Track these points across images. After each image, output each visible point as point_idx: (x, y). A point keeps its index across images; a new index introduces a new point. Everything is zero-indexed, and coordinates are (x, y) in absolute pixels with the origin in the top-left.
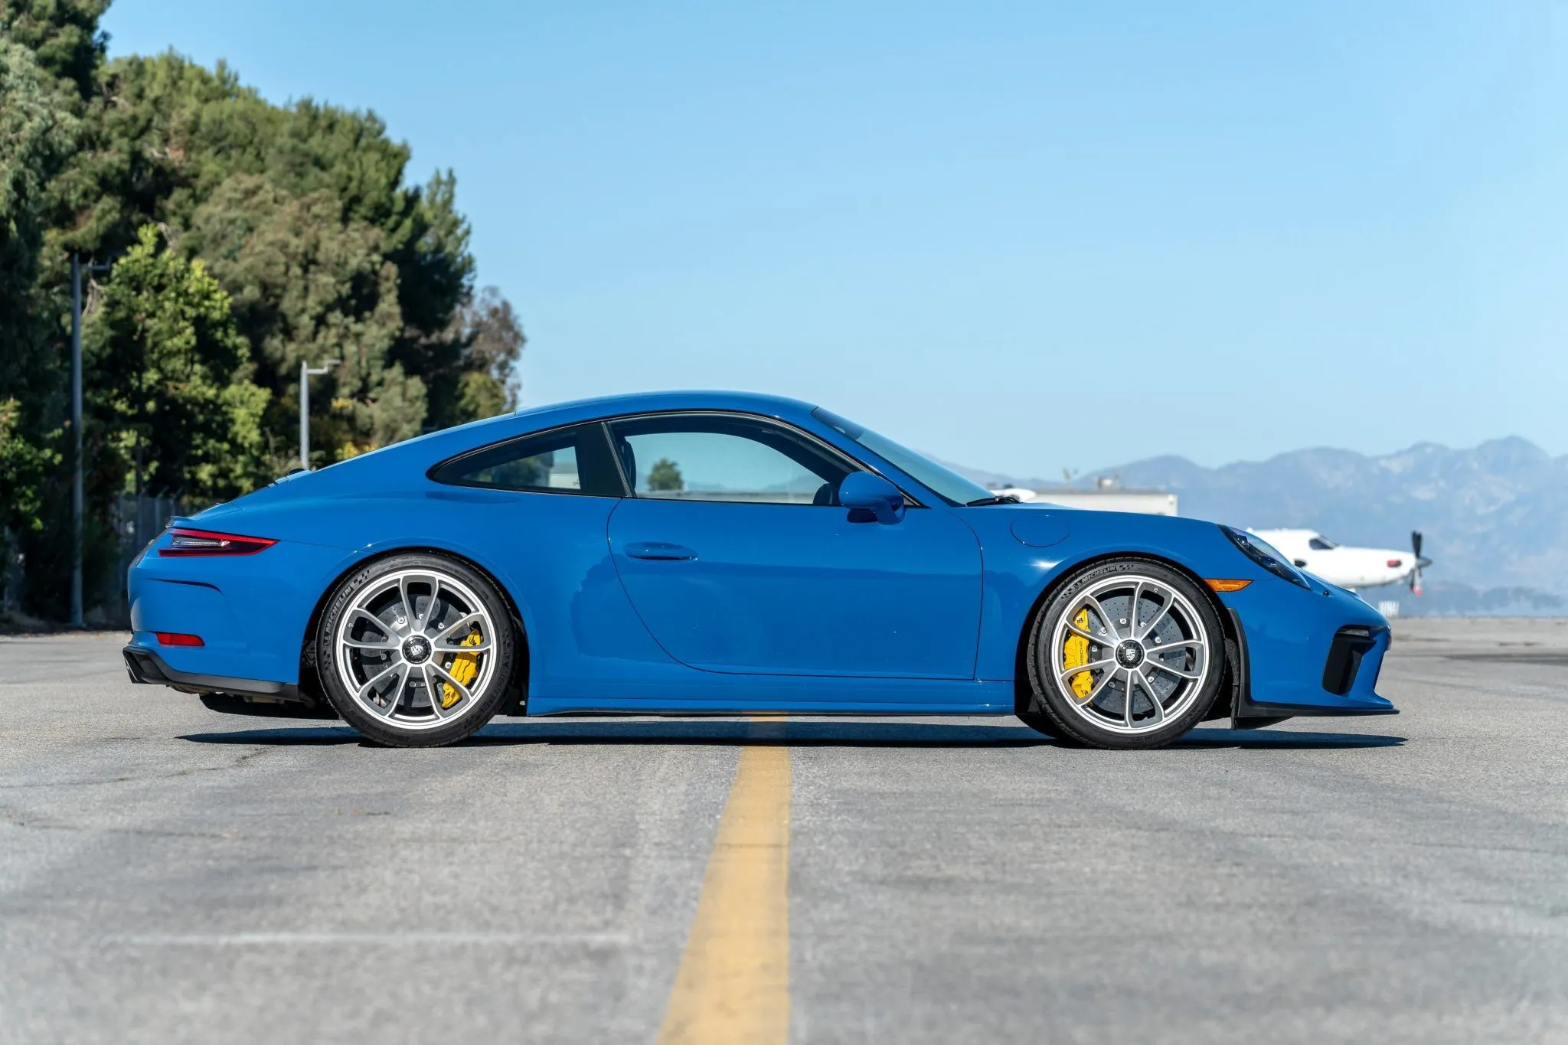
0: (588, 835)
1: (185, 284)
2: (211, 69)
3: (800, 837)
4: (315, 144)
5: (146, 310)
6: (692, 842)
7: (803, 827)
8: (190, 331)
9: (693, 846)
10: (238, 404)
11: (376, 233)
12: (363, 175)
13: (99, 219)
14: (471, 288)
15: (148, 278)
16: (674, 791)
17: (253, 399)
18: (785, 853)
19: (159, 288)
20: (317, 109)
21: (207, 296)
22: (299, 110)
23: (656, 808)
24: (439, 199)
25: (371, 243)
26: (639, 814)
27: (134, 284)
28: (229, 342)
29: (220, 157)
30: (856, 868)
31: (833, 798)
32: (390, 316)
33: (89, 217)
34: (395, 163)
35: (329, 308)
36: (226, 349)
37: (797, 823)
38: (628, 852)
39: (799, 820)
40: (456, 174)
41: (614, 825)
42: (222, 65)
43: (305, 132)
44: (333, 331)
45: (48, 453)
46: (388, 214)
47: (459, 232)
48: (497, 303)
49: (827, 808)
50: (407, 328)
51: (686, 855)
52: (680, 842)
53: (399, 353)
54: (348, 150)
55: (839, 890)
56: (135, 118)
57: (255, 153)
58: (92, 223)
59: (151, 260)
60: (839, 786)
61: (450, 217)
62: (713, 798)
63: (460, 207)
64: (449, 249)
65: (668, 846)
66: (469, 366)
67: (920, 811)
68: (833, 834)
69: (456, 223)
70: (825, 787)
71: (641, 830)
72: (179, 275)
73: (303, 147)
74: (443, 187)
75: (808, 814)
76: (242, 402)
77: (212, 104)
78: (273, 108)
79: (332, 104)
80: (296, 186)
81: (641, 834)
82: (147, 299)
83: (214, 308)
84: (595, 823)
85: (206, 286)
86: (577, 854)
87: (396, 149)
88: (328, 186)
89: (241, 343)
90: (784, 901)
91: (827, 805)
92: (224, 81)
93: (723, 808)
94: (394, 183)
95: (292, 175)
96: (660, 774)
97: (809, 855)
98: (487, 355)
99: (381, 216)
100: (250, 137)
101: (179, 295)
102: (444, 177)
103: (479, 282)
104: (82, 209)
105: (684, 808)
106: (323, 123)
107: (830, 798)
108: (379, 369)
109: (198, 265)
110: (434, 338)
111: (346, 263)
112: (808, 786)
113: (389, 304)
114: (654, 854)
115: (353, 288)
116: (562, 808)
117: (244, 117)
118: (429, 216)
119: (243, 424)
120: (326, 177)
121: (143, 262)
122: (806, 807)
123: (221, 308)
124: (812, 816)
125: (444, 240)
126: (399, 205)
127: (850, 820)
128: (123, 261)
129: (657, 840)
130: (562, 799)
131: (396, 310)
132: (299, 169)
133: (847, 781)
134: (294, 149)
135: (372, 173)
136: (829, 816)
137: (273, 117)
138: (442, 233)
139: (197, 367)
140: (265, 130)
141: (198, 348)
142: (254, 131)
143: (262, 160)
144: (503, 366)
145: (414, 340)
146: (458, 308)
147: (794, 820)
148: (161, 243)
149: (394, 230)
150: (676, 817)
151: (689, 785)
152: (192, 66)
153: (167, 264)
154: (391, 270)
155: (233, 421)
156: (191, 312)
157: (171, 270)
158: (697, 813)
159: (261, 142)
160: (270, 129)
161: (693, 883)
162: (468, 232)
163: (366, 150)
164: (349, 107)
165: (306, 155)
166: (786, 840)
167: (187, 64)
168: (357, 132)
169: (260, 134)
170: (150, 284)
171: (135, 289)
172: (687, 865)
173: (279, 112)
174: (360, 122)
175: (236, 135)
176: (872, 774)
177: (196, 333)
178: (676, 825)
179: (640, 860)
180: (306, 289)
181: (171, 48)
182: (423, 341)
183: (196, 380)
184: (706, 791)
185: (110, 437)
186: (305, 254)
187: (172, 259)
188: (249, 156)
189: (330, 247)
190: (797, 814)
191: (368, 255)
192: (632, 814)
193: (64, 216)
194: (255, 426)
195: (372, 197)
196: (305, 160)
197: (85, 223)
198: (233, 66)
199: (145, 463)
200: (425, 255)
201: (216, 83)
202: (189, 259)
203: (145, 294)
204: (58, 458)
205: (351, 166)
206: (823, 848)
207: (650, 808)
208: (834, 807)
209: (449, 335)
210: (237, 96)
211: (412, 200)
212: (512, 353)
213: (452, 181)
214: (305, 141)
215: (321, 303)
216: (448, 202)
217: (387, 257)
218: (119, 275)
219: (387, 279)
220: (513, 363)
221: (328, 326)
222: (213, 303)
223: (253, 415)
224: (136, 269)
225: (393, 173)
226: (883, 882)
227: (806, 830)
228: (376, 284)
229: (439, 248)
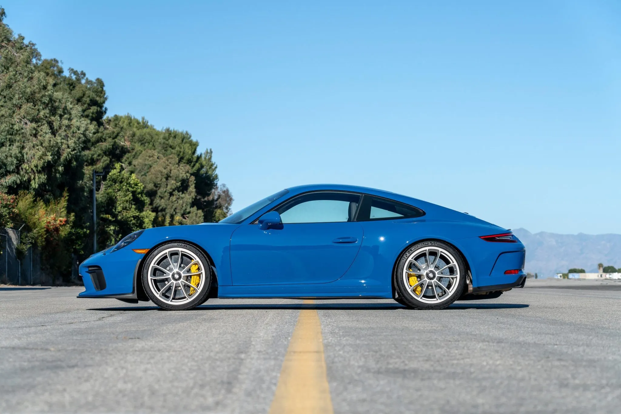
0: (226, 347)
1: (129, 181)
2: (140, 120)
3: (329, 348)
4: (170, 141)
5: (118, 189)
6: (276, 351)
7: (330, 343)
8: (131, 195)
9: (276, 353)
10: (145, 217)
11: (188, 167)
12: (184, 151)
13: (103, 163)
14: (217, 184)
15: (118, 180)
16: (271, 328)
17: (150, 216)
18: (323, 356)
19: (121, 182)
20: (171, 131)
21: (136, 185)
22: (166, 132)
23: (261, 334)
24: (207, 158)
25: (186, 170)
26: (254, 337)
27: (114, 181)
28: (142, 199)
29: (142, 146)
30: (361, 363)
31: (340, 330)
32: (192, 192)
33: (100, 162)
34: (194, 147)
35: (174, 190)
36: (141, 200)
37: (326, 341)
38: (243, 356)
39: (327, 339)
40: (212, 150)
41: (240, 343)
42: (143, 119)
43: (167, 138)
44: (175, 197)
45: (85, 230)
46: (191, 162)
47: (213, 167)
48: (225, 189)
49: (338, 334)
50: (198, 196)
51: (272, 357)
52: (270, 351)
53: (195, 203)
54: (180, 144)
55: (356, 377)
56: (113, 132)
57: (152, 144)
58: (101, 164)
59: (119, 174)
60: (341, 325)
61: (211, 163)
62: (288, 330)
63: (213, 160)
64: (210, 173)
65: (264, 353)
66: (217, 207)
67: (381, 335)
68: (344, 346)
69: (212, 165)
70: (335, 326)
71: (253, 345)
72: (127, 178)
73: (167, 142)
74: (208, 154)
75: (330, 337)
76: (147, 217)
77: (140, 130)
78: (158, 131)
79: (175, 129)
80: (164, 154)
81: (252, 346)
82: (118, 186)
83: (138, 188)
84: (232, 342)
85: (136, 182)
86: (217, 357)
87: (194, 143)
88: (174, 154)
89: (147, 200)
90: (326, 385)
91: (338, 333)
92: (144, 123)
93: (292, 335)
94: (194, 153)
95: (163, 151)
96: (266, 322)
97: (335, 357)
98: (222, 205)
99: (189, 163)
100: (151, 140)
101: (127, 184)
102: (209, 151)
103: (219, 183)
104: (98, 160)
105: (274, 335)
106: (173, 135)
107: (338, 330)
108: (189, 208)
109: (134, 176)
110: (206, 199)
111: (178, 177)
112: (328, 325)
113: (192, 188)
114: (256, 356)
115: (181, 184)
116: (219, 335)
117: (149, 134)
118: (204, 163)
119: (147, 224)
120: (173, 151)
121: (117, 175)
122: (329, 334)
123: (140, 189)
124: (332, 338)
125: (208, 170)
126: (195, 159)
127: (350, 339)
128: (110, 174)
129: (259, 350)
130: (221, 332)
131: (194, 190)
132: (166, 149)
133: (343, 324)
134: (164, 143)
135: (187, 150)
136: (340, 337)
137: (158, 134)
138: (208, 168)
139: (133, 206)
140: (156, 137)
141: (133, 200)
142: (152, 138)
143: (155, 146)
144: (227, 208)
145: (200, 199)
146: (213, 190)
147: (324, 339)
148: (122, 169)
149: (193, 166)
150: (270, 338)
151: (278, 325)
152: (134, 118)
153: (124, 175)
154: (193, 178)
155: (144, 223)
156: (130, 189)
157: (125, 177)
158: (280, 337)
159: (154, 141)
160: (157, 137)
161: (274, 374)
162: (216, 167)
163: (185, 143)
164: (180, 131)
165: (168, 144)
166: (322, 349)
167: (133, 118)
168: (183, 138)
169: (154, 139)
170: (119, 181)
171: (114, 182)
172: (272, 363)
173: (159, 132)
174: (184, 135)
175: (147, 140)
176: (353, 321)
177: (133, 196)
178: (269, 342)
179: (248, 360)
180: (167, 185)
181: (128, 114)
182: (203, 200)
183: (133, 210)
184: (285, 328)
185: (106, 226)
186: (167, 174)
187: (125, 173)
188: (151, 146)
189: (174, 172)
190: (325, 337)
191: (185, 174)
192: (250, 338)
193: (92, 162)
194: (151, 224)
195: (187, 157)
196: (167, 146)
197: (99, 163)
198: (146, 118)
199: (118, 235)
200: (203, 174)
201: (142, 123)
202: (131, 174)
203: (117, 184)
204: (88, 231)
205: (181, 148)
206: (341, 353)
207: (259, 335)
208: (341, 334)
209: (211, 198)
210: (148, 128)
211: (199, 158)
212: (229, 204)
213: (211, 152)
214: (167, 140)
215: (171, 189)
216: (210, 159)
217: (191, 174)
218: (109, 179)
219: (191, 181)
220: (230, 207)
221: (173, 195)
222: (138, 187)
223: (150, 221)
224: (114, 177)
225: (193, 150)
226: (379, 372)
227: (331, 344)
228: (188, 182)
229: (206, 173)
